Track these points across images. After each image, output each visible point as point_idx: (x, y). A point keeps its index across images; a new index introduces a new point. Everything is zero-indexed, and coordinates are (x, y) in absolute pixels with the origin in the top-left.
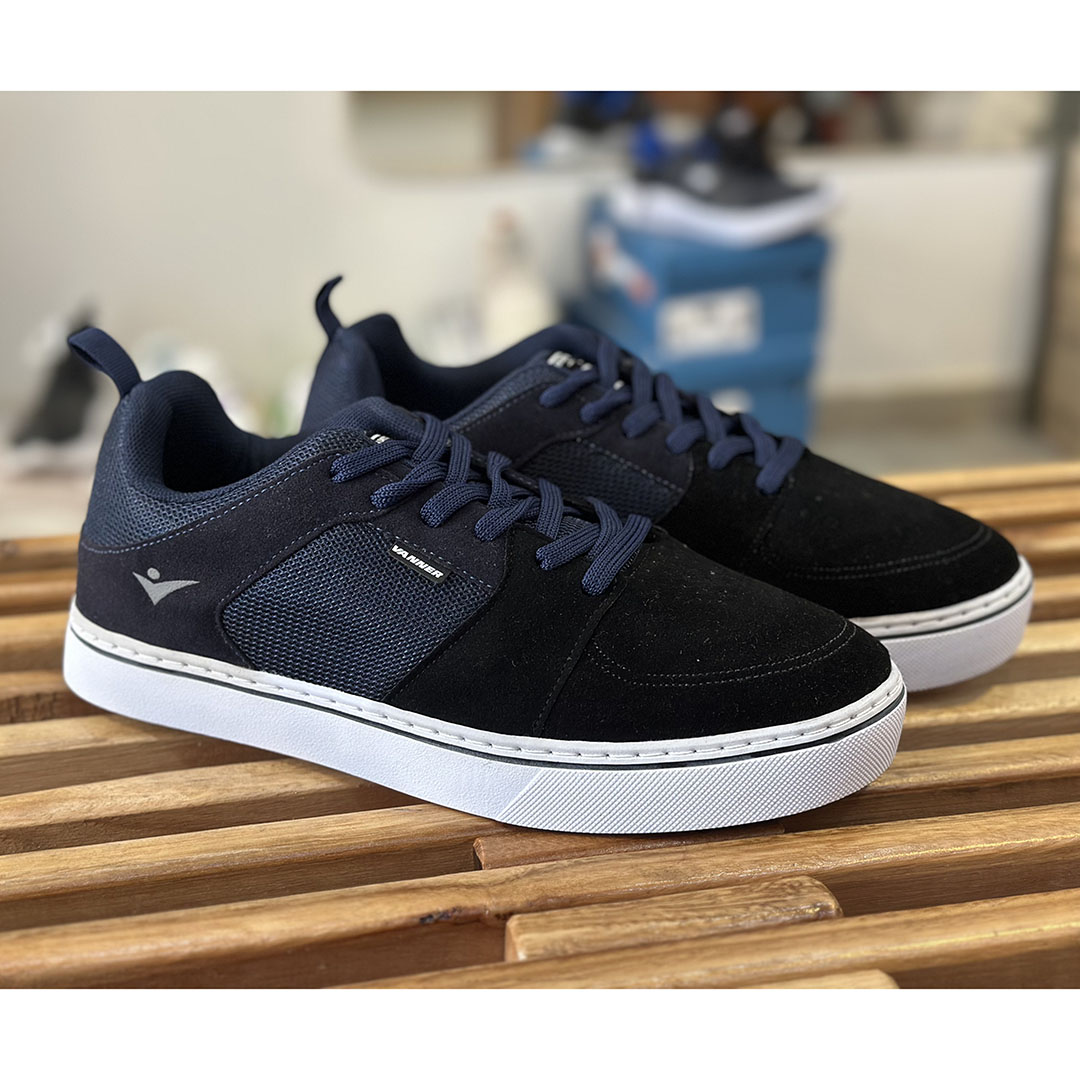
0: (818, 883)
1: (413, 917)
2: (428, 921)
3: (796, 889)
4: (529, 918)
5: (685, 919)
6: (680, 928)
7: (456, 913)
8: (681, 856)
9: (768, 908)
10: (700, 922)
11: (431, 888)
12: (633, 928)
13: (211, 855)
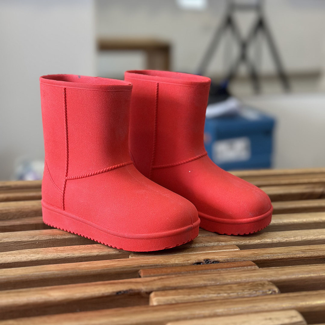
0: (271, 283)
1: (114, 292)
2: (120, 294)
3: (263, 285)
4: (158, 293)
5: (219, 293)
6: (217, 297)
7: (131, 292)
8: (218, 274)
9: (252, 291)
10: (225, 295)
11: (121, 283)
12: (199, 296)
13: (38, 273)
